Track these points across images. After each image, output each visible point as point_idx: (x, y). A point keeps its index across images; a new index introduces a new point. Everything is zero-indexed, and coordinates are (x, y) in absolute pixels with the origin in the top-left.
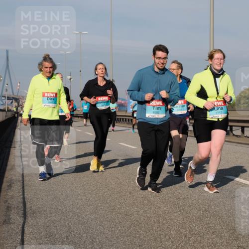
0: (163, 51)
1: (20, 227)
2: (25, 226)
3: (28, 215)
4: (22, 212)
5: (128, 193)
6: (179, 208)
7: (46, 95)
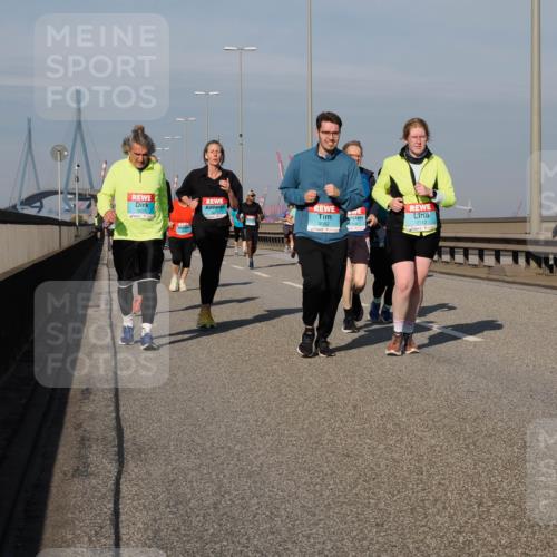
0: (332, 121)
1: (111, 484)
3: (128, 457)
4: (116, 449)
5: (350, 407)
6: (465, 440)
7: (134, 197)
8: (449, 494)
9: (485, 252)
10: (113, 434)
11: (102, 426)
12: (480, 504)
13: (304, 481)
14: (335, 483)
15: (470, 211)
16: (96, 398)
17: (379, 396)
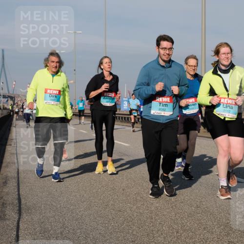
0: (168, 41)
1: (15, 223)
2: (20, 222)
4: (18, 208)
5: (121, 189)
6: (171, 204)
8: (164, 228)
10: (17, 201)
11: (12, 198)
12: (177, 232)
13: (100, 222)
14: (114, 223)
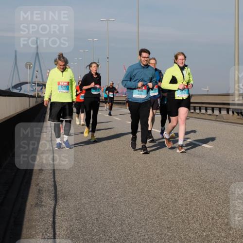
0: (146, 53)
1: (52, 210)
2: (56, 208)
3: (59, 198)
4: (54, 194)
5: (155, 176)
6: (206, 191)
7: (60, 83)
8: (199, 214)
9: (215, 109)
10: (53, 188)
11: (48, 184)
12: (213, 219)
13: (136, 209)
14: (149, 209)
15: (208, 91)
16: (45, 172)
17: (168, 172)
